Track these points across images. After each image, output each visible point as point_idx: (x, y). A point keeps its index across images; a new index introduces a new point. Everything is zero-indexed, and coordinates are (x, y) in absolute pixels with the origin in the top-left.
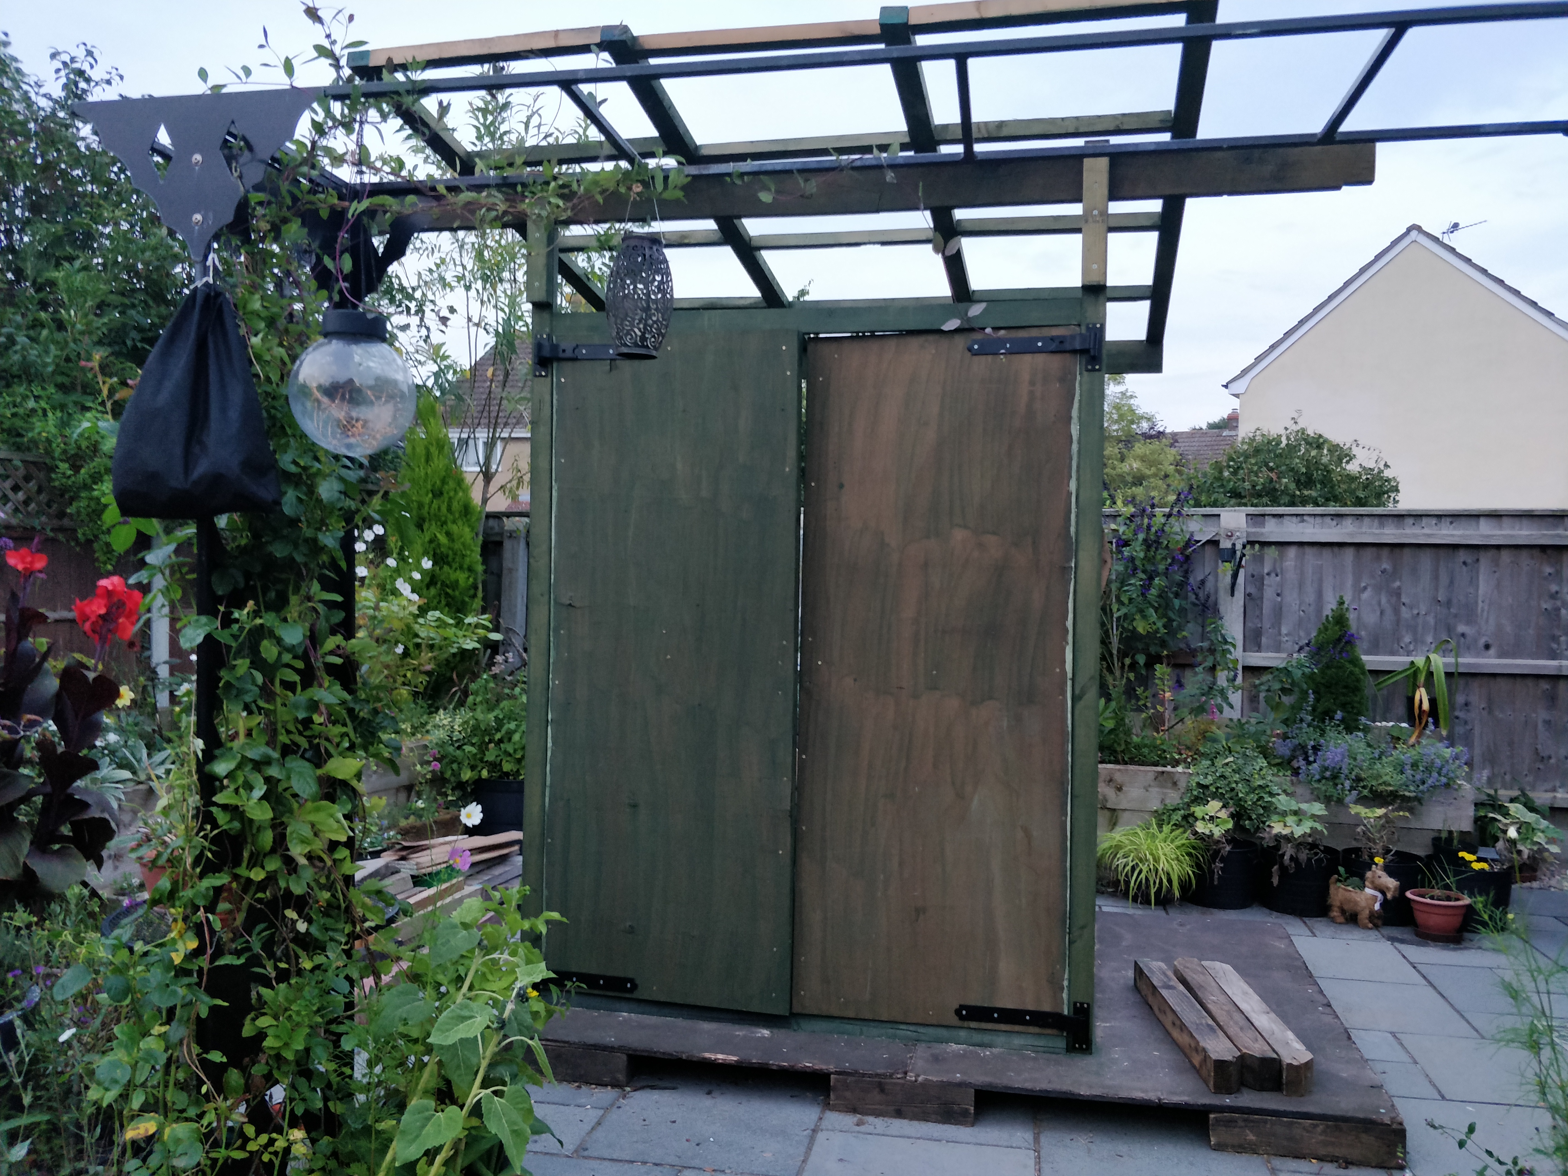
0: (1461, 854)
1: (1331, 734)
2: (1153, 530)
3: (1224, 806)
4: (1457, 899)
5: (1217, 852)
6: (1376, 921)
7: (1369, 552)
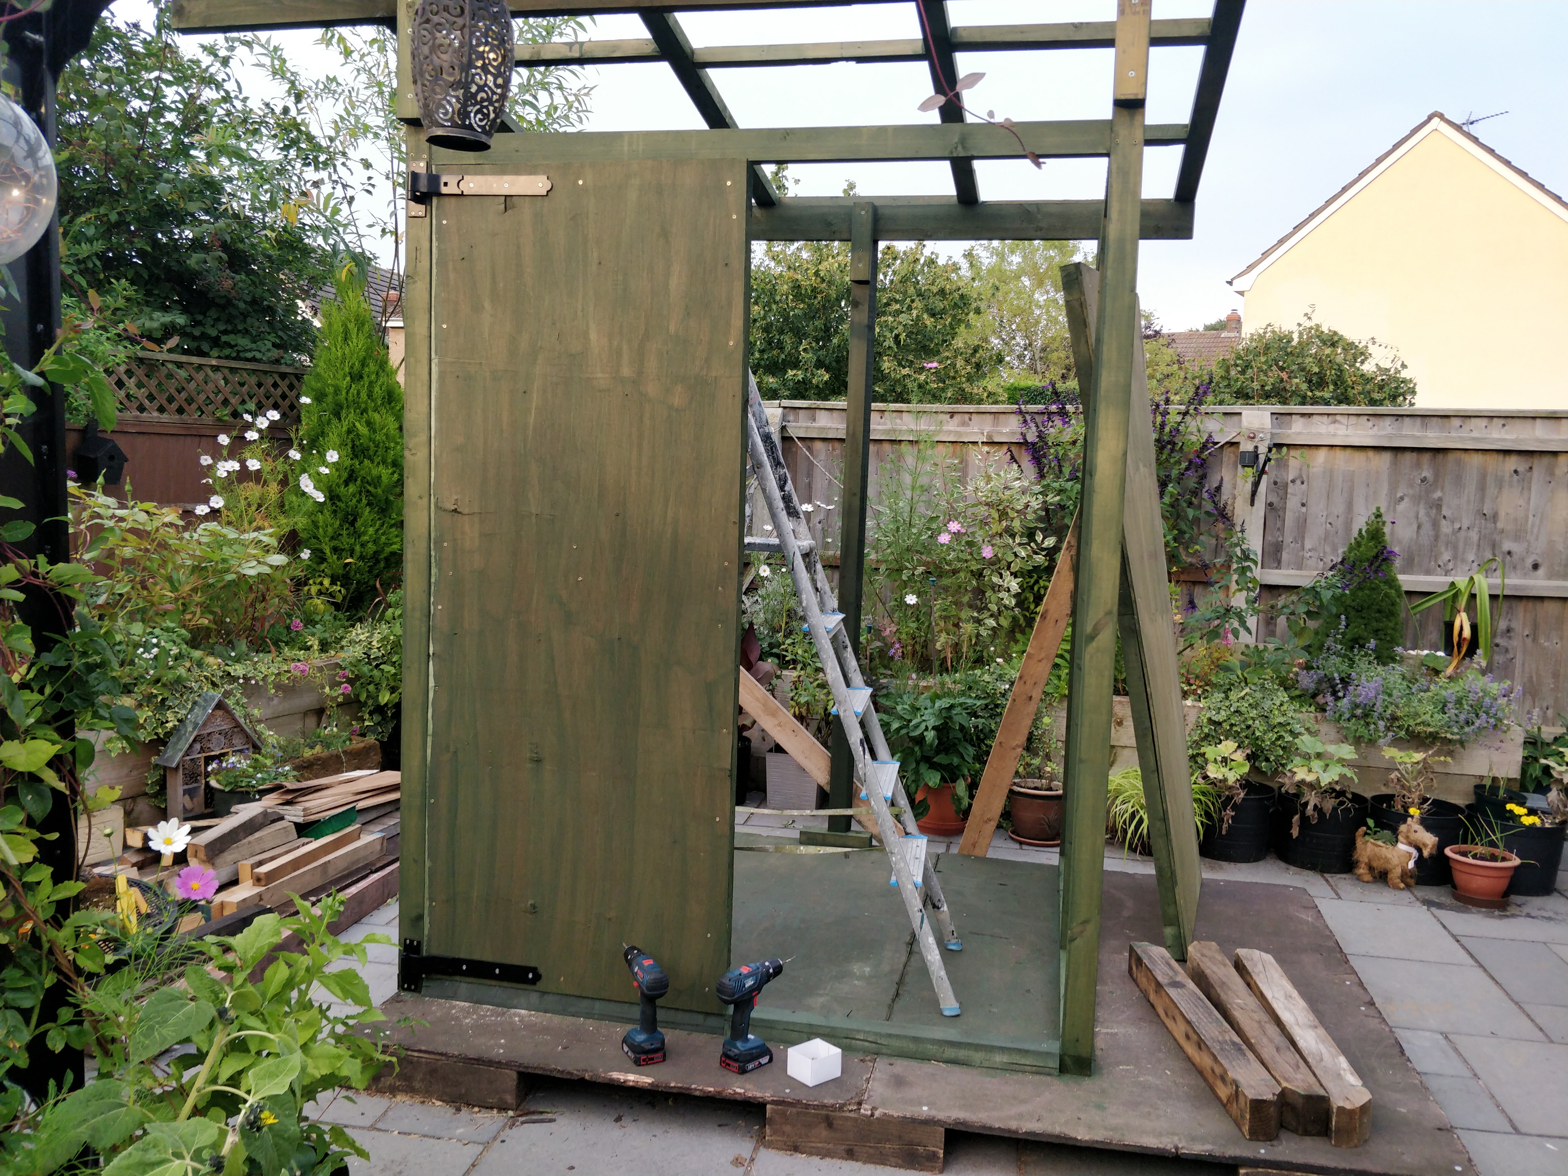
0: (1509, 806)
1: (1363, 664)
2: (1167, 429)
3: (1239, 747)
4: (1504, 859)
5: (1229, 798)
6: (1409, 880)
7: (1409, 457)
